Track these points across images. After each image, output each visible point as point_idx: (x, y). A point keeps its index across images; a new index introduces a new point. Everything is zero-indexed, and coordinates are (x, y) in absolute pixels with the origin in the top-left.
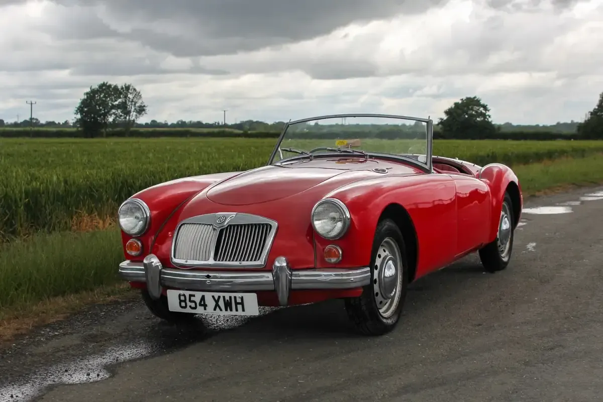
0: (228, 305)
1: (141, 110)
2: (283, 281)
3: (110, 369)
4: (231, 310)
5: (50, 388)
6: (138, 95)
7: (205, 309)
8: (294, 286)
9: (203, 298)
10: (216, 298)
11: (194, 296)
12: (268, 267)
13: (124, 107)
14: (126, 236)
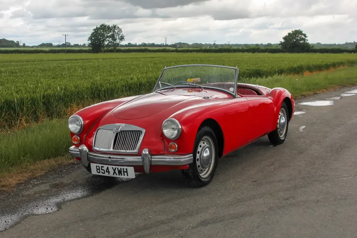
0: (120, 172)
1: (122, 38)
2: (147, 161)
3: (59, 205)
4: (122, 175)
5: (26, 217)
6: (120, 30)
7: (109, 174)
8: (153, 164)
9: (108, 168)
10: (114, 169)
11: (103, 167)
12: (139, 154)
13: (113, 36)
14: (72, 134)
